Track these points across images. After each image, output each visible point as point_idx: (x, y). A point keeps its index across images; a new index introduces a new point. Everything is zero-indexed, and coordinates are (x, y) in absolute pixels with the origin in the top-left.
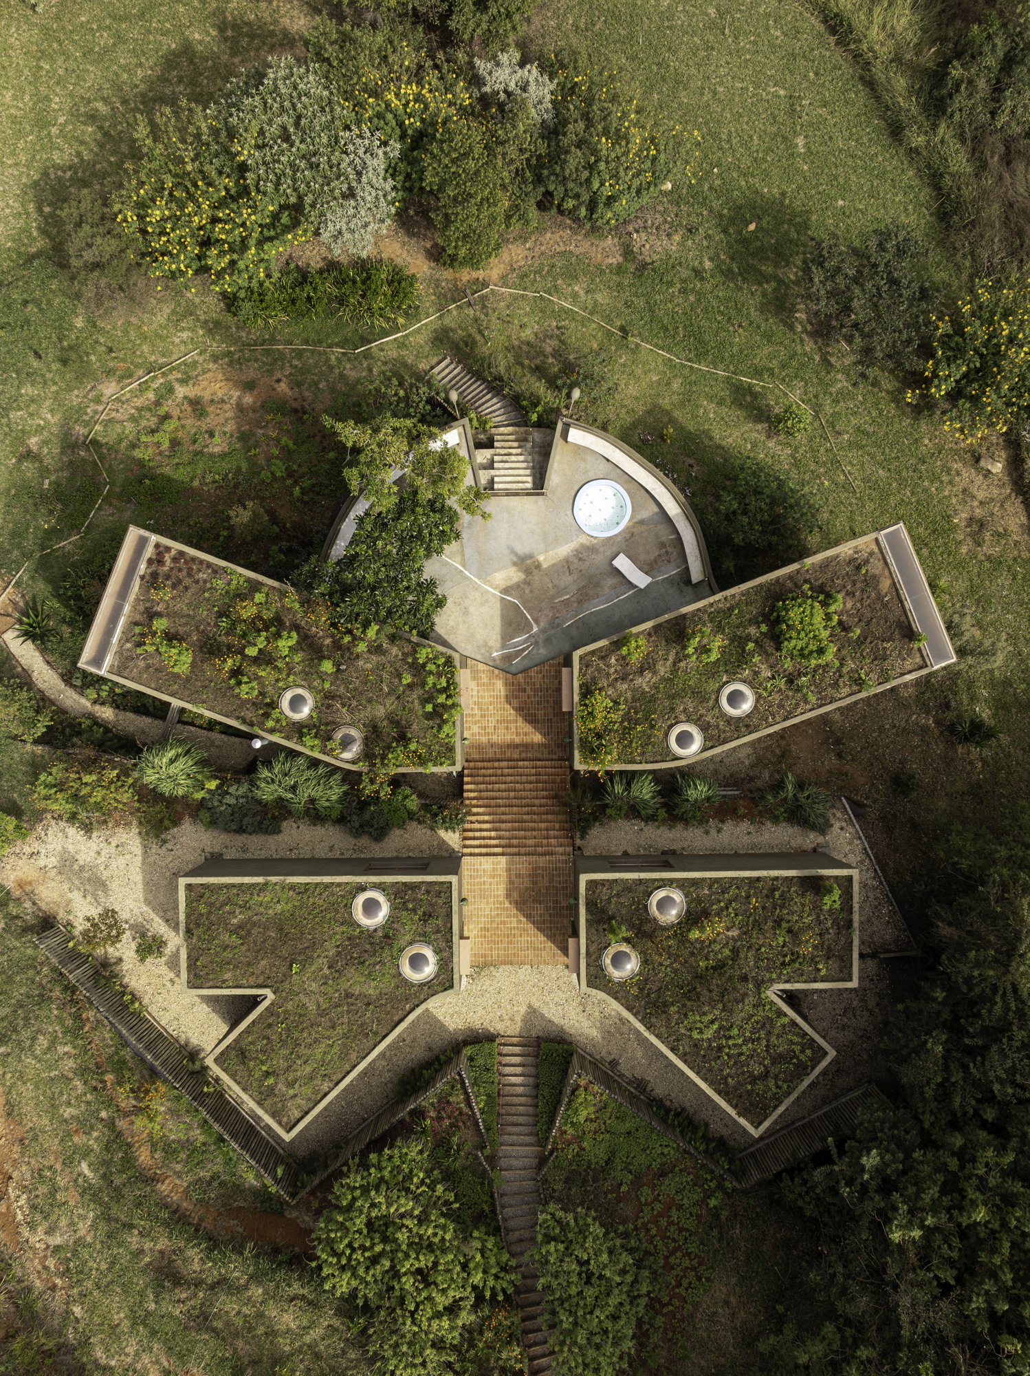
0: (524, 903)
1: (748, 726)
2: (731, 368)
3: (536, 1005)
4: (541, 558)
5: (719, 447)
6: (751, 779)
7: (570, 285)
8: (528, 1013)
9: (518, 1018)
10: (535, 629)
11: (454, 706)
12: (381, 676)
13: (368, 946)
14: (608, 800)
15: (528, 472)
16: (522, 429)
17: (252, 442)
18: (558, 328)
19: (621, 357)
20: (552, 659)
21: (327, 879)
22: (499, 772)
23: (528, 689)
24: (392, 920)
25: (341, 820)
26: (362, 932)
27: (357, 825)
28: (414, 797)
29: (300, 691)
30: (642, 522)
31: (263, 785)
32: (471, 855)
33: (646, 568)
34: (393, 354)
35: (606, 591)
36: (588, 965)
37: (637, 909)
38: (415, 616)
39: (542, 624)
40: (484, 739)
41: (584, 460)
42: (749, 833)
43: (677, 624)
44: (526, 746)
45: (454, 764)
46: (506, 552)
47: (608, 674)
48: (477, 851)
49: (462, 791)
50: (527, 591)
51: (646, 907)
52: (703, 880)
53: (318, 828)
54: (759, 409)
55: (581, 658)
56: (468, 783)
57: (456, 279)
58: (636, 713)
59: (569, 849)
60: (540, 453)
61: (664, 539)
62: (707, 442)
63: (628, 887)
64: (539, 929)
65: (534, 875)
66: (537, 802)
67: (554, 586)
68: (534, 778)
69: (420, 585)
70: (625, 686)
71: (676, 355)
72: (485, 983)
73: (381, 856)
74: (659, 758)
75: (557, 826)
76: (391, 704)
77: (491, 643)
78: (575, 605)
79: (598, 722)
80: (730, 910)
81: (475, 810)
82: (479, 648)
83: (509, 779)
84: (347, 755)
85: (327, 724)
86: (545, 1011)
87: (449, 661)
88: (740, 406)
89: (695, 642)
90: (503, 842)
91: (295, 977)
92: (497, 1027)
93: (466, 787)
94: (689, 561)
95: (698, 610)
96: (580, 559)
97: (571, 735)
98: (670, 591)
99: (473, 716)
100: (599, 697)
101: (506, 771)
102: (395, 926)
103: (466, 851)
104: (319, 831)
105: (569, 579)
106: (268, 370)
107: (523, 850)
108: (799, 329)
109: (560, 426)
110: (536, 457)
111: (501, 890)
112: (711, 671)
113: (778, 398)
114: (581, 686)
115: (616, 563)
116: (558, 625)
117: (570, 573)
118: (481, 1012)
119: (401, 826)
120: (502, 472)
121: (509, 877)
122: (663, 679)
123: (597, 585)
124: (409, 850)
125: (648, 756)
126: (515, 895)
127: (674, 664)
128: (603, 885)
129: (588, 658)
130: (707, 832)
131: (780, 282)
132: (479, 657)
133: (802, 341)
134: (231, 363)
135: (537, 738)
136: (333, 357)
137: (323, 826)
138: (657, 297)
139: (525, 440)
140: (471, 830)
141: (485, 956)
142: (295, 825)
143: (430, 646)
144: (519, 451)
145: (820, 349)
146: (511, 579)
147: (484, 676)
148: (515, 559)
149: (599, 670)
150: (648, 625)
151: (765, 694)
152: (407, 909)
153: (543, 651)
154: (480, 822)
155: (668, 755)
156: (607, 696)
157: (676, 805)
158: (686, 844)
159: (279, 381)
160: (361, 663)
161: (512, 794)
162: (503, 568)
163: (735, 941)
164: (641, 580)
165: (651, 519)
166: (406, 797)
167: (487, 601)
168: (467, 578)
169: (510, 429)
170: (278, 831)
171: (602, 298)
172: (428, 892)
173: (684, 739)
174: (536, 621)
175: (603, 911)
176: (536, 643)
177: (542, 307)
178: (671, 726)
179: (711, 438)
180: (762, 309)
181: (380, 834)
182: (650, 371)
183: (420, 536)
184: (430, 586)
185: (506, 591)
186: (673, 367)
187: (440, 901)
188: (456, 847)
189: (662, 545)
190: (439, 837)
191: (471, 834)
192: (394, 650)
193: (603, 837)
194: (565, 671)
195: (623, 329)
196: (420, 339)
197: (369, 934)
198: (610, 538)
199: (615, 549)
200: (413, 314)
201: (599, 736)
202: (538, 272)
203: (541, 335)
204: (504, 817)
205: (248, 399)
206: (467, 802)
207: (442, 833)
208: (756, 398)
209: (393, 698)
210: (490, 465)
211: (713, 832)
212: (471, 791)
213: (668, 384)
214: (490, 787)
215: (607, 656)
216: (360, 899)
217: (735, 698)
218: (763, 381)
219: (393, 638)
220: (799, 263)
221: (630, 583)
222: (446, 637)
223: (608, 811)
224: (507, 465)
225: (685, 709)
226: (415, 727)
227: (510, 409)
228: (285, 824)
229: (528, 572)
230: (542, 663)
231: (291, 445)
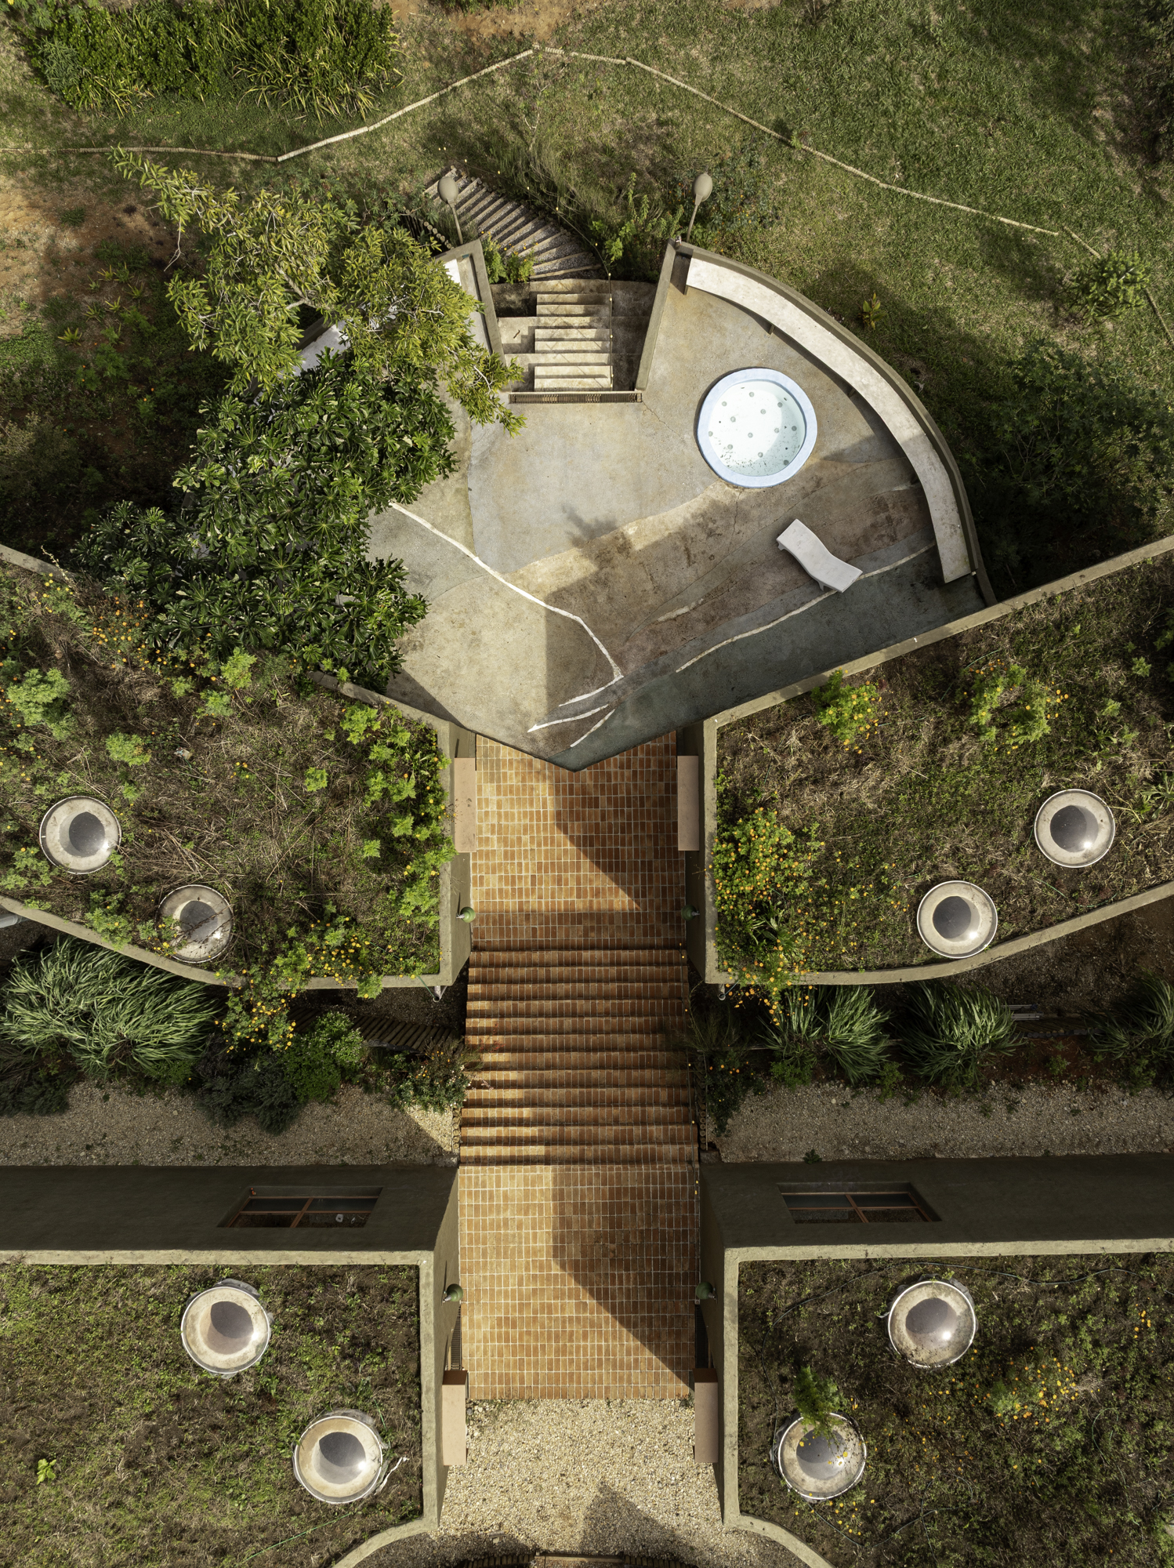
0: (592, 1266)
1: (1097, 889)
2: (982, 200)
3: (618, 1483)
4: (630, 531)
5: (967, 339)
6: (1060, 987)
7: (682, 46)
8: (601, 1503)
9: (579, 1514)
10: (618, 677)
11: (434, 842)
12: (271, 773)
13: (221, 1416)
14: (777, 1043)
15: (604, 357)
16: (593, 283)
17: (71, 318)
18: (660, 123)
19: (777, 177)
20: (653, 738)
21: (122, 1258)
22: (542, 972)
23: (603, 799)
24: (277, 1355)
25: (193, 1085)
26: (205, 1383)
27: (226, 1099)
28: (355, 1036)
29: (87, 806)
30: (837, 457)
31: (19, 1011)
32: (479, 1161)
33: (845, 549)
34: (351, 164)
35: (765, 598)
36: (743, 1462)
37: (862, 1331)
38: (350, 637)
39: (632, 666)
40: (511, 903)
41: (721, 330)
42: (1075, 1112)
43: (939, 659)
44: (598, 919)
45: (436, 970)
46: (559, 516)
47: (782, 772)
48: (491, 1151)
49: (464, 1014)
50: (601, 599)
51: (882, 1324)
52: (1018, 1259)
53: (149, 1099)
54: (1035, 275)
55: (722, 734)
56: (477, 998)
57: (469, 32)
58: (845, 858)
59: (691, 1149)
60: (627, 326)
61: (883, 492)
62: (942, 330)
63: (838, 1279)
64: (625, 1323)
65: (615, 1206)
66: (620, 1039)
67: (657, 589)
68: (613, 987)
69: (362, 568)
70: (821, 798)
71: (878, 176)
72: (508, 1437)
73: (283, 1162)
74: (896, 959)
75: (664, 1094)
76: (294, 836)
77: (527, 705)
78: (701, 627)
79: (761, 879)
80: (1083, 1334)
81: (489, 1058)
82: (501, 714)
83: (562, 988)
84: (193, 950)
85: (148, 881)
86: (637, 1499)
87: (425, 741)
88: (1001, 268)
89: (997, 696)
90: (548, 1131)
91: (47, 1490)
92: (535, 1533)
93: (472, 1006)
94: (939, 535)
95: (988, 626)
96: (711, 534)
97: (697, 903)
98: (896, 600)
99: (488, 855)
100: (761, 821)
101: (555, 971)
102: (283, 1370)
103: (468, 1151)
104: (150, 1107)
105: (689, 574)
106: (111, 192)
107: (590, 1151)
108: (1102, 137)
109: (670, 257)
110: (620, 332)
111: (542, 1239)
112: (1018, 768)
113: (1068, 257)
114: (721, 798)
115: (787, 540)
116: (664, 671)
117: (690, 563)
118: (497, 1500)
119: (329, 1095)
120: (551, 358)
121: (560, 1210)
122: (907, 783)
123: (746, 586)
124: (343, 1150)
125: (872, 955)
126: (573, 1249)
127: (932, 749)
128: (781, 1274)
129: (737, 734)
130: (985, 1111)
131: (1064, 55)
132: (501, 734)
133: (1108, 157)
134: (41, 179)
135: (621, 901)
136: (235, 169)
137: (159, 1096)
138: (844, 69)
139: (599, 301)
140: (478, 1104)
141: (507, 1379)
142: (98, 1093)
143: (383, 707)
144: (587, 320)
145: (1140, 173)
146: (567, 574)
147: (511, 772)
148: (577, 532)
149: (762, 761)
150: (875, 660)
151: (1137, 817)
152: (313, 1330)
153: (633, 722)
154: (495, 1084)
155: (915, 951)
156: (783, 820)
157: (925, 1056)
158: (940, 1138)
159: (130, 210)
160: (225, 743)
161: (568, 1022)
162: (551, 551)
163: (1093, 1406)
164: (839, 575)
165: (856, 450)
166: (336, 1037)
167: (518, 618)
168: (479, 571)
169: (569, 283)
170: (63, 1107)
171: (742, 70)
172: (362, 1289)
173: (951, 916)
174: (620, 660)
175: (779, 1334)
176: (620, 706)
177: (633, 85)
178: (924, 888)
179: (950, 324)
180: (1035, 97)
181: (279, 1118)
182: (832, 202)
183: (353, 448)
184: (387, 574)
185: (558, 597)
186: (874, 196)
187: (392, 1310)
188: (447, 1142)
189: (880, 505)
190: (410, 1120)
191: (478, 1113)
192: (303, 716)
193: (764, 1121)
194: (684, 763)
195: (780, 126)
196: (403, 140)
197: (224, 1389)
198: (772, 489)
199: (782, 512)
200: (388, 93)
201: (762, 910)
202: (624, 21)
203: (629, 137)
204: (550, 1074)
205: (68, 241)
206: (473, 1040)
207: (415, 1113)
208: (1030, 255)
209: (299, 822)
210: (529, 346)
211: (999, 1109)
212: (482, 1014)
213: (866, 226)
214: (522, 1005)
215: (779, 729)
216: (201, 1307)
217: (1067, 825)
218: (1040, 224)
219: (299, 687)
220: (1097, 23)
221: (814, 582)
222: (433, 692)
223: (777, 1068)
224: (560, 346)
225: (955, 850)
226: (347, 887)
227: (568, 248)
228: (78, 1090)
229: (603, 558)
230: (632, 747)
231: (144, 324)
